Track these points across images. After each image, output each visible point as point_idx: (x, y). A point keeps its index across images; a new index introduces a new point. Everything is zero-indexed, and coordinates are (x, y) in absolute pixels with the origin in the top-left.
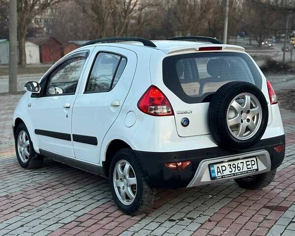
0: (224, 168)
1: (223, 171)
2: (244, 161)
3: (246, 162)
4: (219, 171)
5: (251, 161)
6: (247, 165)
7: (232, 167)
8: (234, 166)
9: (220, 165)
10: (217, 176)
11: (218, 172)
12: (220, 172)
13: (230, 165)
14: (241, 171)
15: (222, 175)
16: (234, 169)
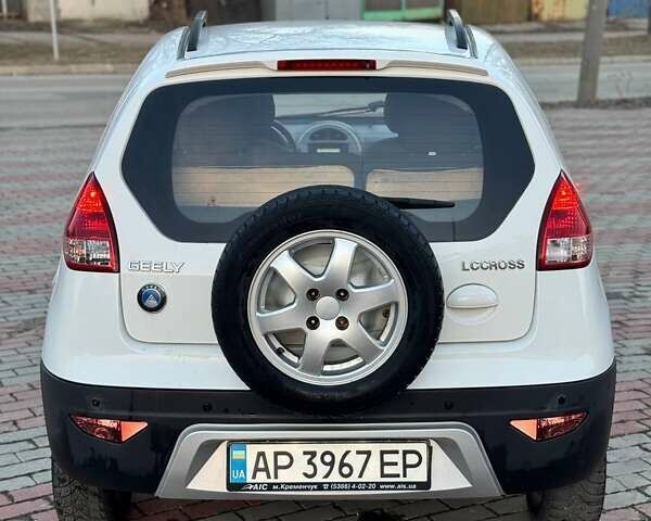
0: (283, 461)
1: (277, 467)
2: (376, 448)
3: (383, 453)
4: (261, 465)
5: (405, 453)
6: (383, 464)
7: (317, 460)
8: (328, 459)
9: (269, 450)
10: (249, 480)
11: (257, 469)
12: (266, 469)
13: (313, 454)
14: (354, 478)
15: (272, 480)
16: (323, 469)
